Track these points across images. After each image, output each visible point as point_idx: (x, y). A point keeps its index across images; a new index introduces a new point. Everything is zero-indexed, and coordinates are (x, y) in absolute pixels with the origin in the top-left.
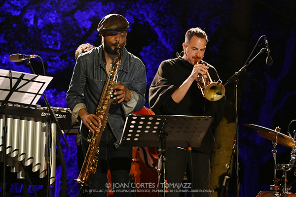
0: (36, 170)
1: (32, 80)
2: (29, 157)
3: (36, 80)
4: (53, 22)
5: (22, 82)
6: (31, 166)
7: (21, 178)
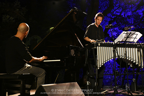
0: (134, 62)
1: (134, 34)
2: (132, 59)
3: (135, 34)
4: (130, 15)
5: (131, 35)
6: (133, 61)
7: (131, 66)
